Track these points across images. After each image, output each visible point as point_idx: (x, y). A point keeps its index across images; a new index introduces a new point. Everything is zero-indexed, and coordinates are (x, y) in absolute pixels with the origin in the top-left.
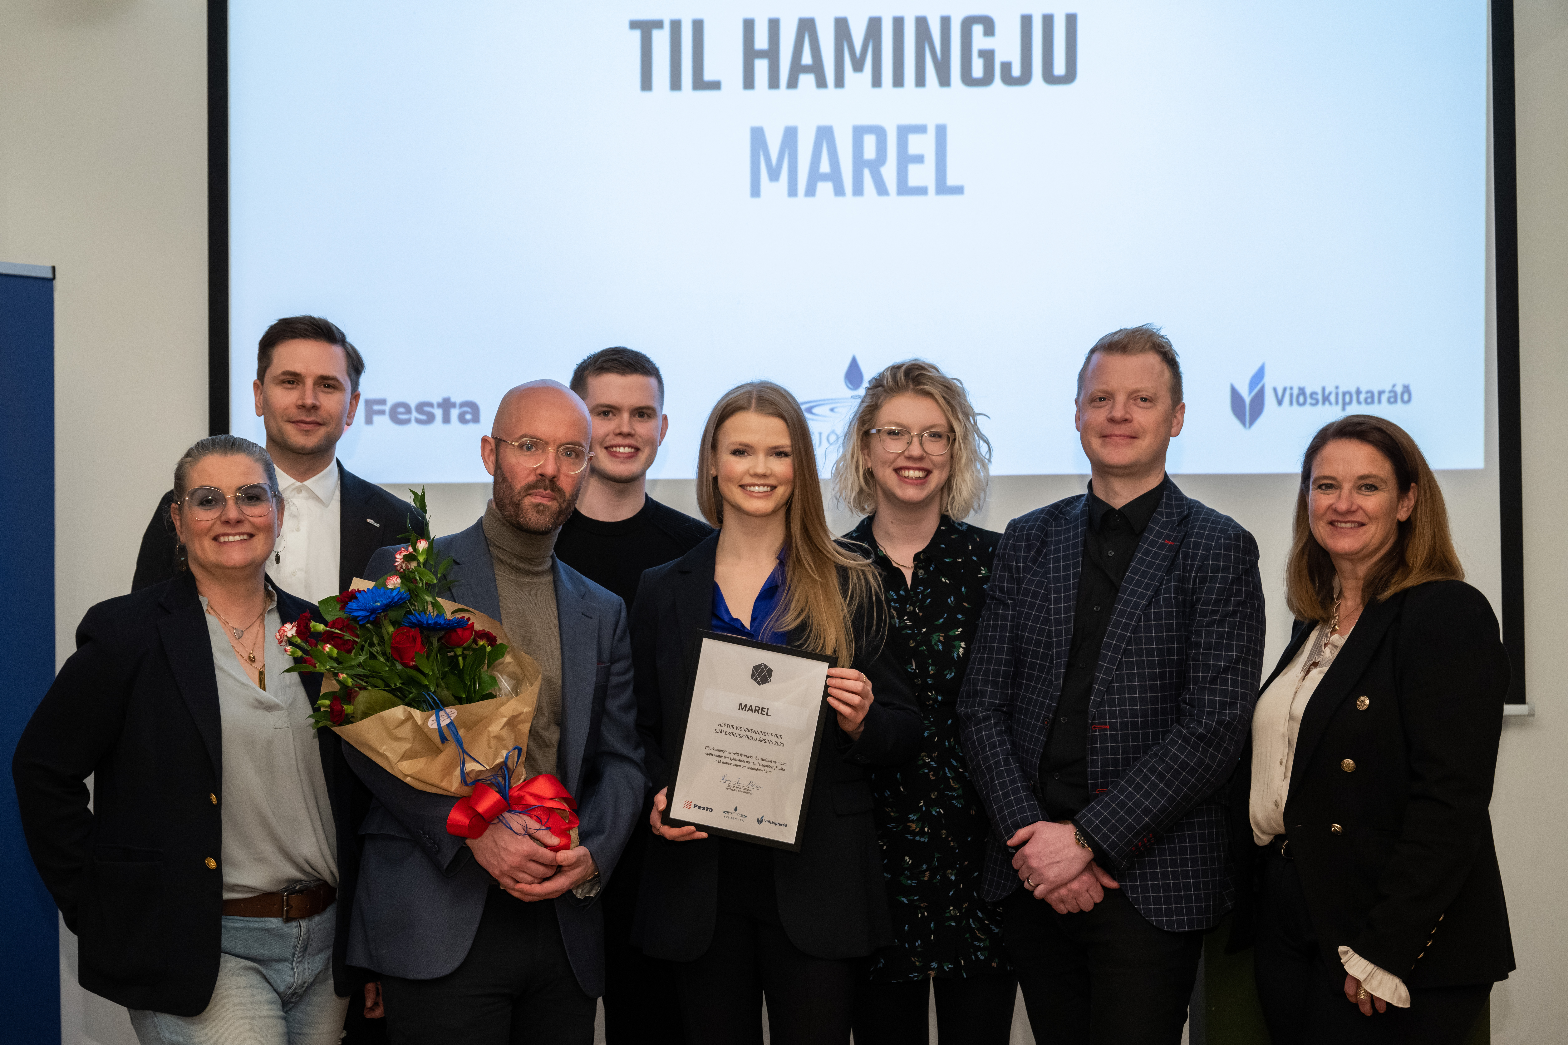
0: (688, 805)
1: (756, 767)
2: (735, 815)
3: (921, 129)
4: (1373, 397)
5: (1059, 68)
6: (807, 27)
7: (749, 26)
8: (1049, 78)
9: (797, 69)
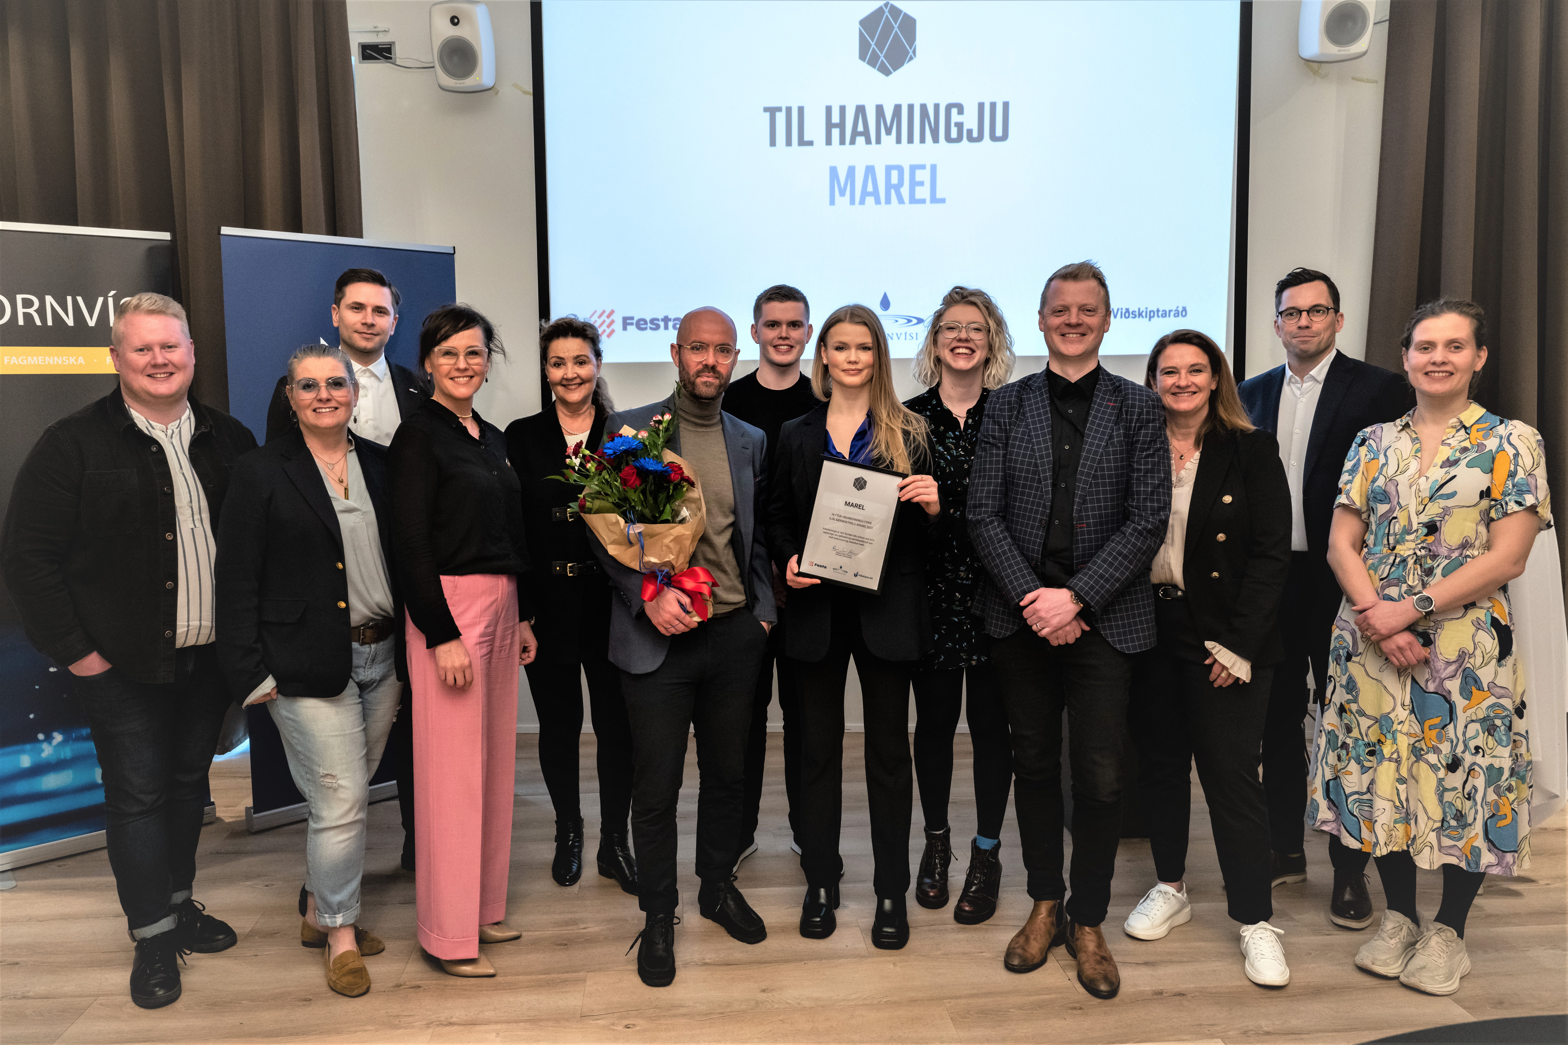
0: (811, 564)
1: (854, 541)
2: (840, 571)
3: (923, 167)
4: (1166, 314)
5: (999, 132)
6: (861, 110)
7: (829, 109)
8: (993, 138)
9: (855, 134)
